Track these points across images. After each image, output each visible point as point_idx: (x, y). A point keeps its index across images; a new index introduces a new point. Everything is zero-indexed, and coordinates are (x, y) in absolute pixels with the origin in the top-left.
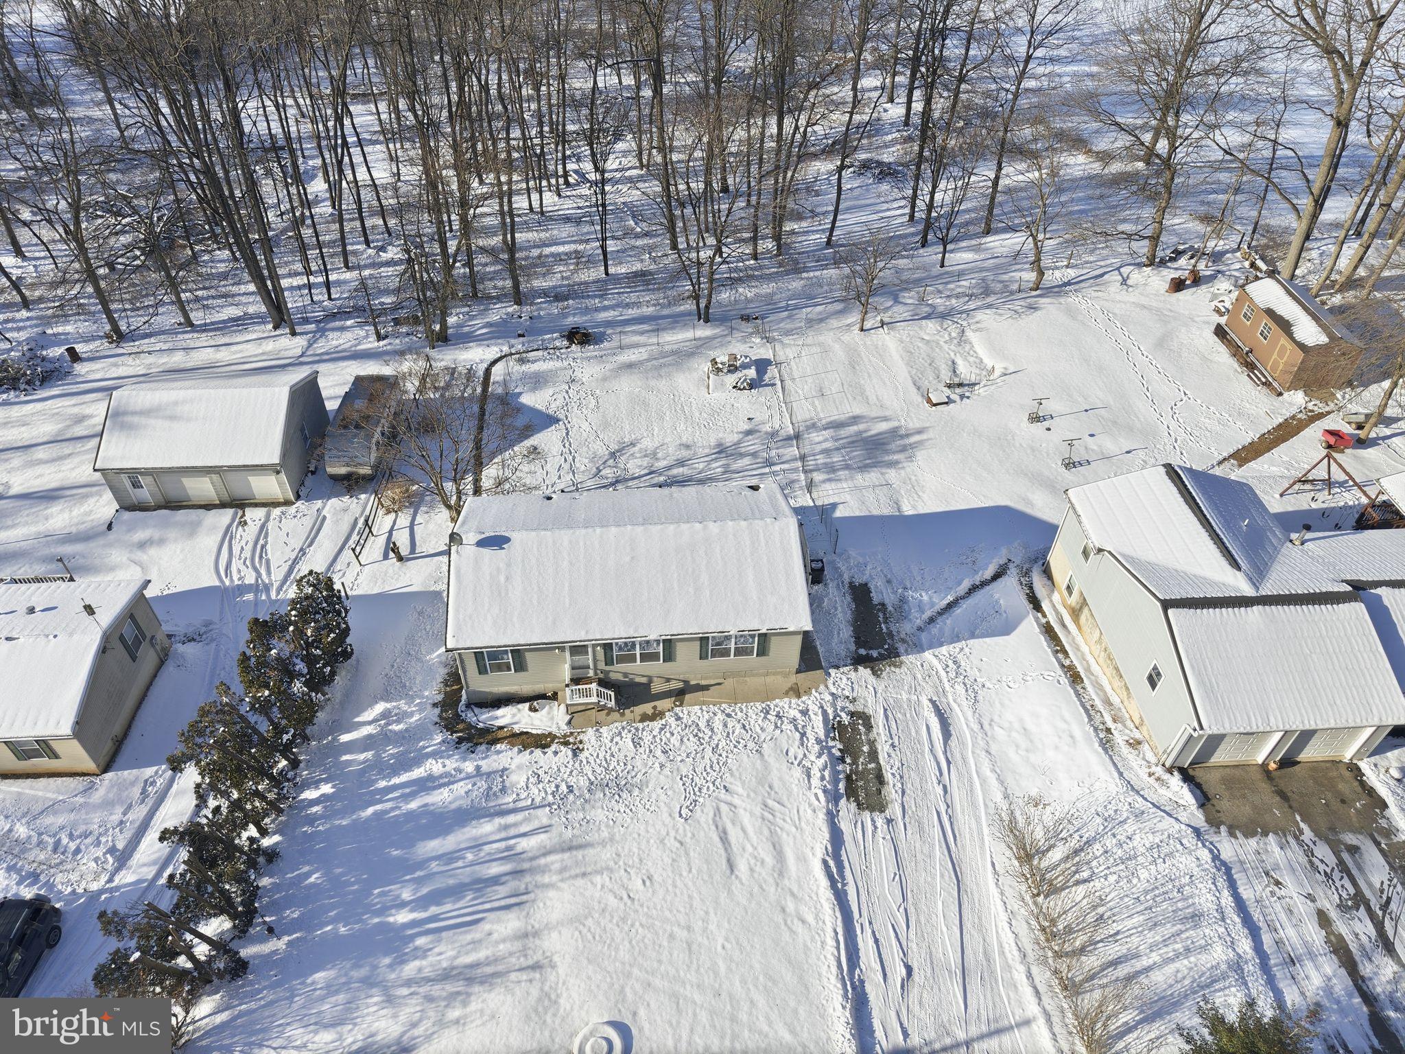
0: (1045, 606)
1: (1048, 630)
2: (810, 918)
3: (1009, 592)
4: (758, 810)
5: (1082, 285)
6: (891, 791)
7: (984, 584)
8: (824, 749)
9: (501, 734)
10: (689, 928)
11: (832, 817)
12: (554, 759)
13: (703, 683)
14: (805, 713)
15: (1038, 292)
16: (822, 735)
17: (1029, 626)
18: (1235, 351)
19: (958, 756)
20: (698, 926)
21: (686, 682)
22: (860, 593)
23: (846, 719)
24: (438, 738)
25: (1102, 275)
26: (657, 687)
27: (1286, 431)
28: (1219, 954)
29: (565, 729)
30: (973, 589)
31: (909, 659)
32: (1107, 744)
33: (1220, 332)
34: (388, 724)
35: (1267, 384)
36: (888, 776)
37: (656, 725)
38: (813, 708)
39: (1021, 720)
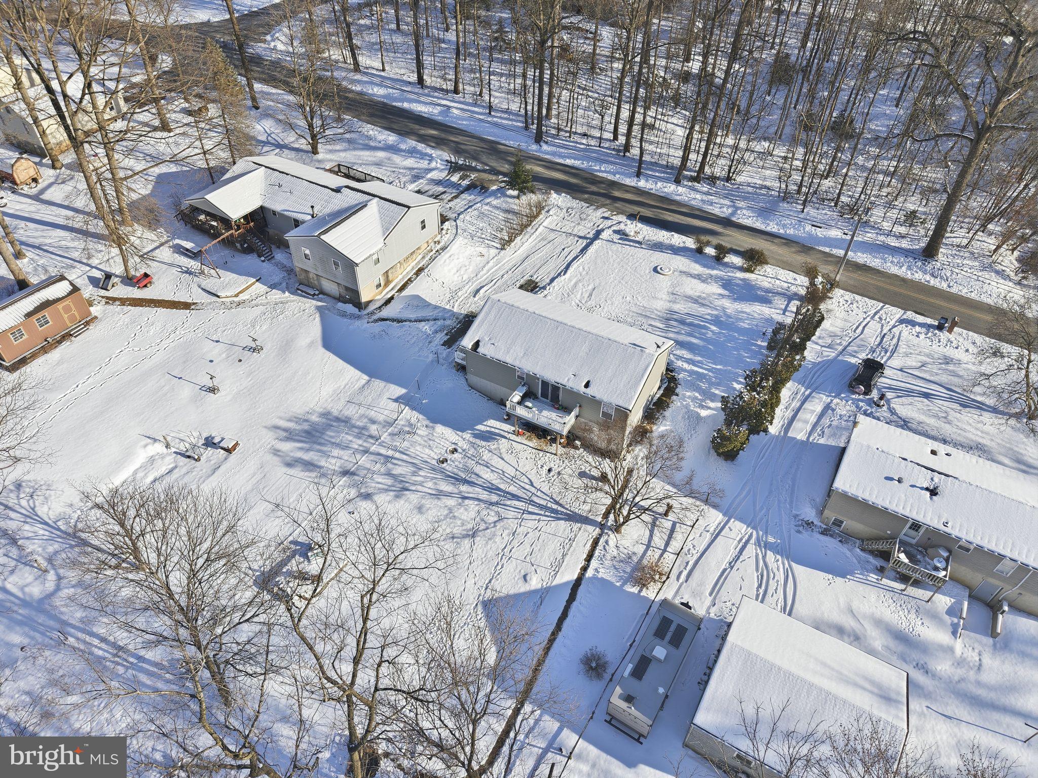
0: (388, 297)
1: (401, 290)
11: (549, 284)
19: (486, 281)
22: (450, 342)
30: (402, 321)
31: (465, 312)
32: (444, 249)
35: (87, 324)
36: (518, 285)
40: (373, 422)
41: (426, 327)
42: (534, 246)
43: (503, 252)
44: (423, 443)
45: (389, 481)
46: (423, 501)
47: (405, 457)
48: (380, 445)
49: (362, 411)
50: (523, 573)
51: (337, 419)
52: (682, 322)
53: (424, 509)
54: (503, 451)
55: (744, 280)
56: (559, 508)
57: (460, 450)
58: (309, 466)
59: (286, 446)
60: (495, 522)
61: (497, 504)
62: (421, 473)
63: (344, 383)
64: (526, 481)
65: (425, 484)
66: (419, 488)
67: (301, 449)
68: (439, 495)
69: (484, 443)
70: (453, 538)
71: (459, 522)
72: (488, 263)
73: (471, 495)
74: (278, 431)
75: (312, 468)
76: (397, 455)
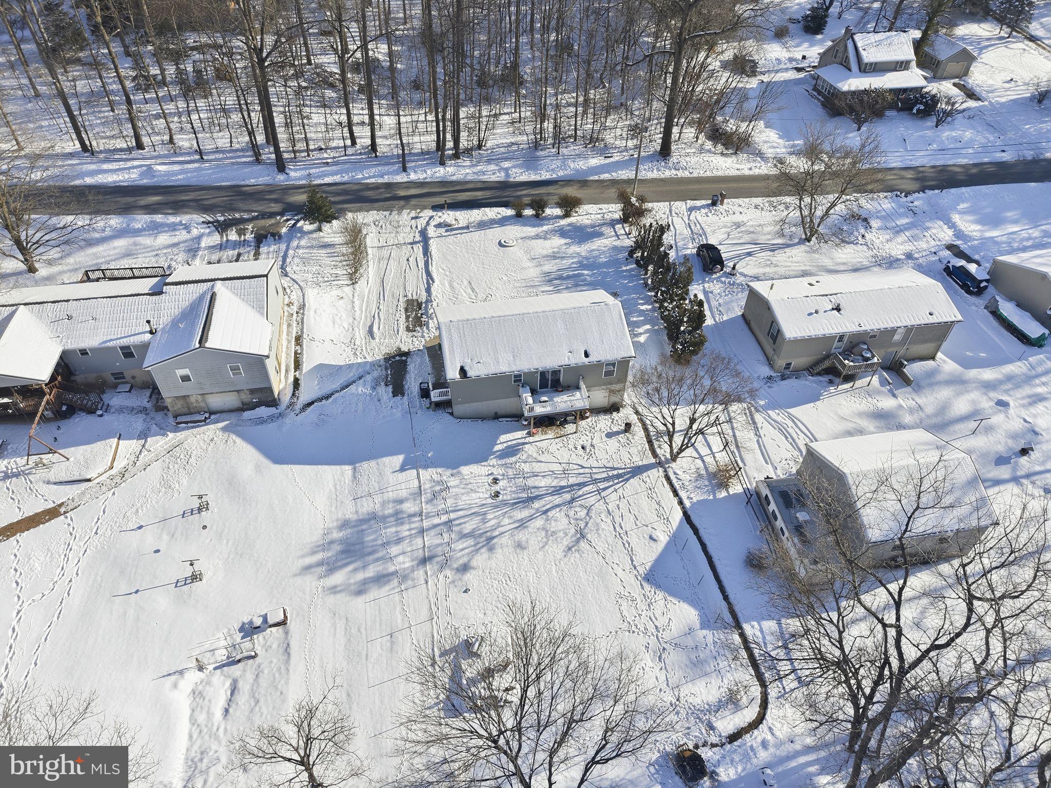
1: (297, 365)
6: (402, 305)
7: (320, 400)
8: (430, 317)
11: (429, 295)
16: (430, 321)
19: (369, 319)
22: (398, 390)
23: (418, 328)
30: (327, 397)
31: (380, 357)
32: (303, 307)
36: (403, 310)
40: (401, 501)
41: (359, 389)
42: (379, 269)
43: (357, 286)
44: (463, 491)
45: (471, 542)
46: (516, 538)
47: (461, 513)
48: (428, 517)
49: (378, 499)
50: (647, 537)
51: (362, 521)
52: (561, 278)
53: (524, 544)
54: (535, 455)
55: (569, 225)
56: (620, 472)
57: (500, 477)
58: (381, 579)
59: (338, 578)
60: (587, 514)
61: (573, 500)
62: (489, 516)
63: (331, 486)
64: (576, 467)
65: (502, 523)
66: (501, 529)
67: (356, 570)
68: (522, 524)
69: (513, 459)
70: (570, 549)
71: (561, 534)
72: (353, 302)
73: (548, 507)
74: (313, 570)
75: (386, 579)
76: (452, 516)
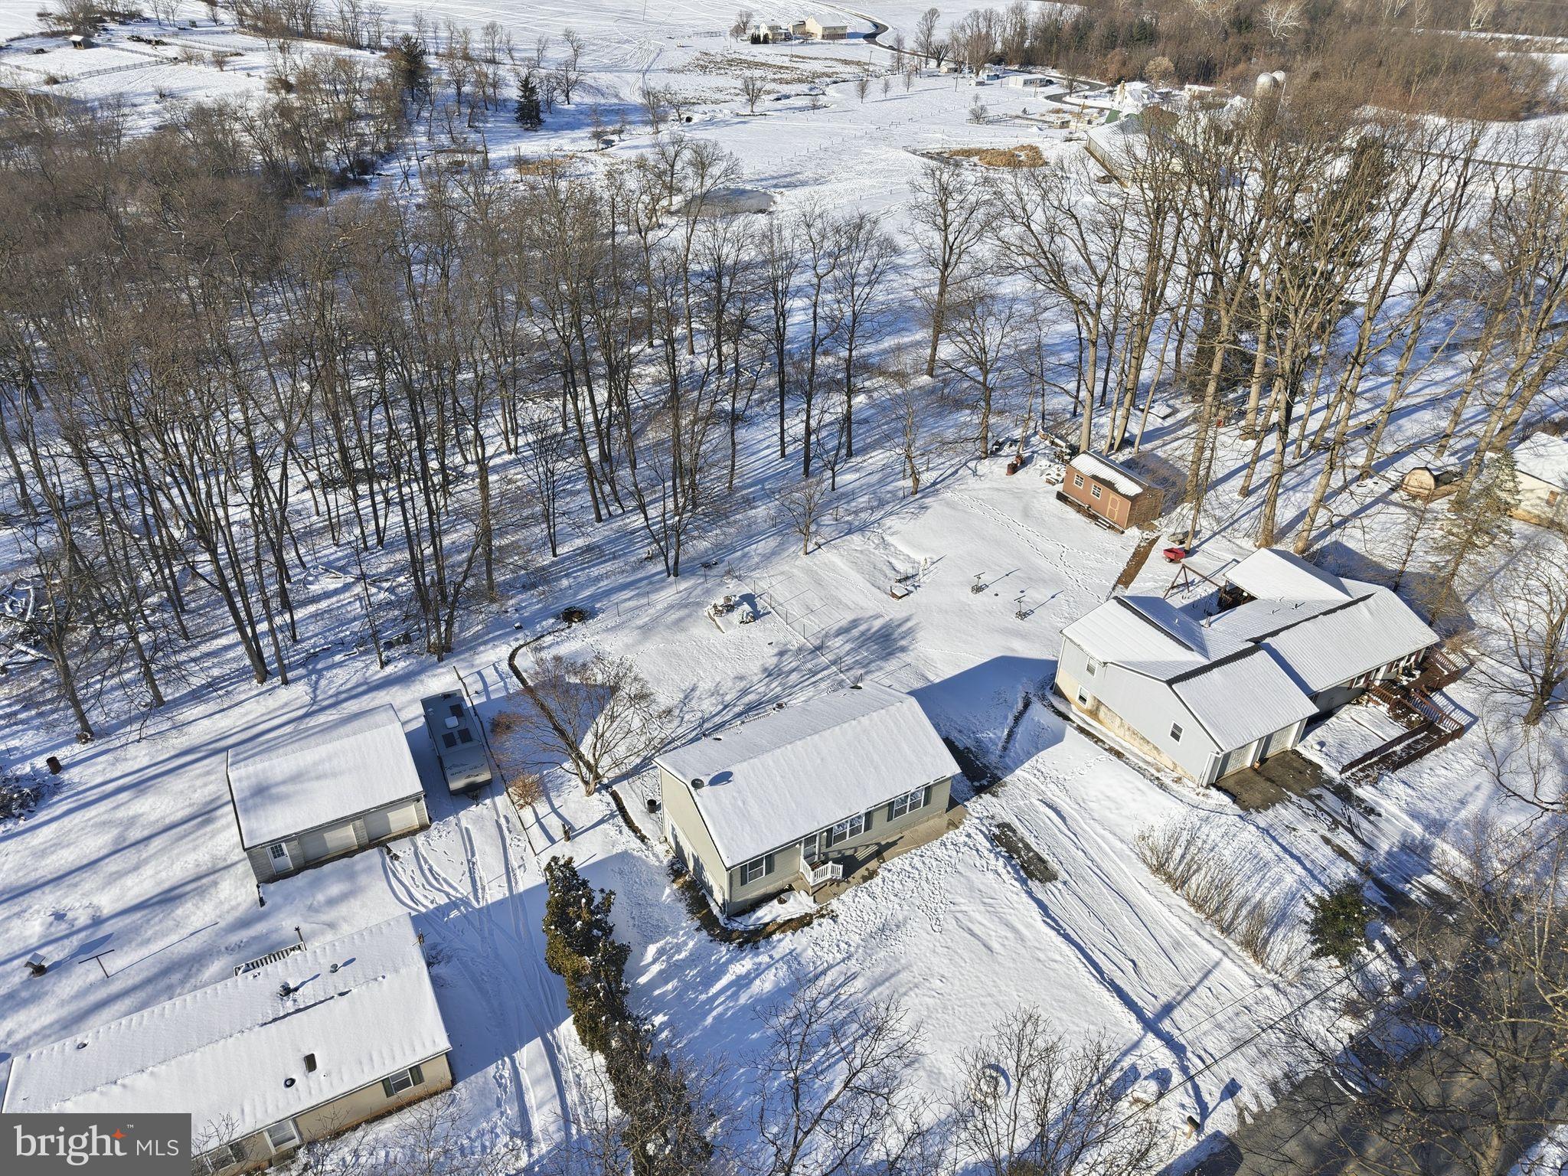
0: (1072, 716)
1: (1082, 730)
2: (1058, 957)
3: (1040, 714)
4: (982, 908)
5: (947, 482)
6: (1053, 864)
7: (1022, 714)
8: (997, 855)
9: (770, 928)
10: (990, 995)
11: (1030, 894)
12: (822, 928)
13: (890, 840)
14: (969, 836)
15: (918, 496)
16: (988, 845)
17: (1070, 732)
18: (1079, 509)
20: (994, 991)
21: (878, 844)
23: (997, 831)
24: (724, 949)
25: (956, 472)
26: (861, 855)
27: (1139, 558)
28: (1289, 880)
29: (815, 907)
30: (1017, 719)
31: (1008, 779)
32: (1162, 786)
33: (1061, 497)
34: (670, 957)
35: (1111, 527)
36: (1045, 857)
37: (878, 880)
38: (972, 831)
39: (1102, 793)
41: (995, 736)
46: (746, 682)
47: (807, 683)
48: (835, 672)
49: (889, 669)
51: (890, 654)
53: (736, 681)
58: (844, 631)
59: (878, 623)
61: (701, 725)
62: (779, 689)
63: (937, 666)
65: (764, 688)
66: (763, 683)
67: (868, 631)
68: (745, 692)
70: (692, 689)
71: (704, 697)
73: (725, 712)
74: (901, 622)
75: (841, 632)
76: (813, 679)
